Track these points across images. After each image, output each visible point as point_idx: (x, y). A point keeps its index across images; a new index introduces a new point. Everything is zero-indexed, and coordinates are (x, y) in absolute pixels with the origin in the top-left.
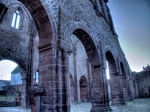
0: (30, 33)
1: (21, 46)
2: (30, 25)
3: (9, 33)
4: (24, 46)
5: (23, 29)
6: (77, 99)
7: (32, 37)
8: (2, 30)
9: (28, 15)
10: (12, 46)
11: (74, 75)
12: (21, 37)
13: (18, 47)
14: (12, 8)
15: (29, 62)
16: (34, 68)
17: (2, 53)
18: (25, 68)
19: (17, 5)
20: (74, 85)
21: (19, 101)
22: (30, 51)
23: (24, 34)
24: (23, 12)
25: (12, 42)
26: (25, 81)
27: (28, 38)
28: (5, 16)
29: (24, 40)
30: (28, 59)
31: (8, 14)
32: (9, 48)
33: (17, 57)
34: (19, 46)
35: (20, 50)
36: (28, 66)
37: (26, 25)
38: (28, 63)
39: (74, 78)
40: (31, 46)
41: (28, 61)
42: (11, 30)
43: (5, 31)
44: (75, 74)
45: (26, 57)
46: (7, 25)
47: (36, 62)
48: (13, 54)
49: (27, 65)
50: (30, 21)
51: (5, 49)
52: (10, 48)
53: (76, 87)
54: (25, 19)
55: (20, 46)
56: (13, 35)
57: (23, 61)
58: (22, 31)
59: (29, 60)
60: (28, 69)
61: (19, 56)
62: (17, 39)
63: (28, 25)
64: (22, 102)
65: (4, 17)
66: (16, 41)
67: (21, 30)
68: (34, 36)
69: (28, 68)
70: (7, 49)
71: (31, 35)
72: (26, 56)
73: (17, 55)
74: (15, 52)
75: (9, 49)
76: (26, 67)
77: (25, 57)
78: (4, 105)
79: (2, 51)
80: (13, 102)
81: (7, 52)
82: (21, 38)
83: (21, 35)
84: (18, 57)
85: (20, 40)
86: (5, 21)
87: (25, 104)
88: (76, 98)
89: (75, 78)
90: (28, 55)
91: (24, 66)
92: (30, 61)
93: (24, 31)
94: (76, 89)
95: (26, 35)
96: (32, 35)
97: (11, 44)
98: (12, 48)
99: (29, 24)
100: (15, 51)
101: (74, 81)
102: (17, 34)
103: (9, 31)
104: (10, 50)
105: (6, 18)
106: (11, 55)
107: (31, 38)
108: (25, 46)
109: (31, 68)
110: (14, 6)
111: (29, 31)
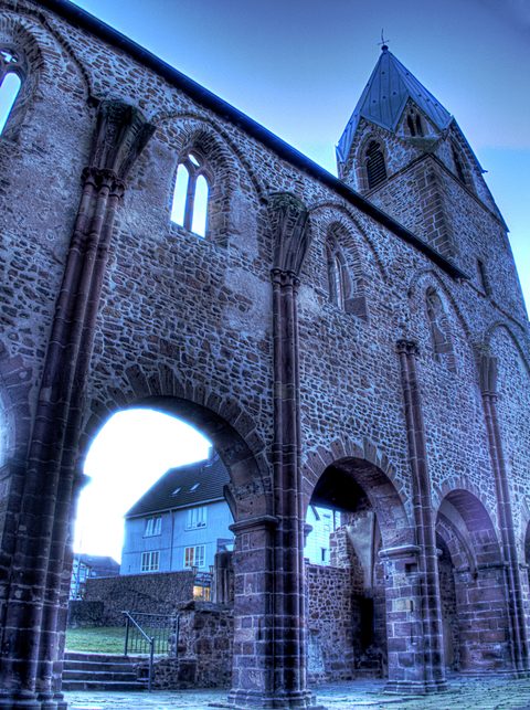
0: (271, 266)
1: (228, 335)
2: (264, 224)
3: (162, 257)
4: (245, 335)
5: (231, 240)
6: (520, 648)
7: (284, 288)
8: (124, 239)
9: (251, 174)
10: (181, 325)
11: (496, 507)
12: (226, 284)
13: (215, 334)
14: (171, 135)
15: (275, 427)
16: (304, 460)
17: (129, 364)
18: (254, 460)
19: (194, 124)
20: (499, 567)
21: (194, 657)
22: (279, 361)
23: (240, 269)
24: (223, 159)
25: (179, 307)
26: (259, 534)
27: (260, 291)
28: (137, 166)
29: (243, 304)
30: (269, 410)
31: (153, 159)
32: (167, 338)
33: (210, 389)
34: (220, 333)
35: (227, 354)
36: (275, 448)
37: (248, 226)
38: (271, 432)
39: (497, 526)
40: (280, 336)
41: (269, 419)
42: (172, 240)
43: (140, 243)
44: (500, 505)
45: (261, 397)
46: (151, 212)
47: (314, 428)
48: (189, 373)
49: (265, 440)
50: (264, 208)
51: (145, 343)
52: (172, 336)
53: (512, 576)
54: (239, 192)
55: (225, 331)
56: (182, 269)
57: (246, 418)
58: (229, 251)
59: (275, 415)
60: (276, 467)
61: (224, 390)
62: (207, 290)
63: (255, 224)
64: (238, 669)
65: (131, 173)
66: (199, 304)
67: (225, 245)
68: (294, 283)
69: (273, 458)
70: (156, 340)
71: (278, 279)
72: (261, 391)
73: (210, 380)
74: (201, 361)
75: (166, 342)
76: (264, 453)
77: (254, 393)
78: (116, 678)
79: (129, 349)
80: (163, 662)
81: (154, 357)
82: (224, 289)
83: (227, 276)
84: (218, 392)
85: (221, 298)
86: (137, 195)
87: (259, 681)
88: (519, 641)
89: (501, 525)
90: (266, 382)
91: (251, 444)
92: (280, 420)
93: (240, 254)
94: (513, 591)
95: (249, 274)
96: (283, 278)
97: (177, 320)
98: (182, 339)
99: (258, 219)
100: (196, 357)
101: (500, 541)
102: (204, 265)
103: (163, 246)
104: (169, 350)
105: (144, 179)
106: (180, 377)
107: (278, 291)
108: (253, 335)
109: (288, 459)
110: (180, 124)
111: (260, 253)
